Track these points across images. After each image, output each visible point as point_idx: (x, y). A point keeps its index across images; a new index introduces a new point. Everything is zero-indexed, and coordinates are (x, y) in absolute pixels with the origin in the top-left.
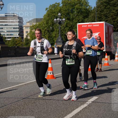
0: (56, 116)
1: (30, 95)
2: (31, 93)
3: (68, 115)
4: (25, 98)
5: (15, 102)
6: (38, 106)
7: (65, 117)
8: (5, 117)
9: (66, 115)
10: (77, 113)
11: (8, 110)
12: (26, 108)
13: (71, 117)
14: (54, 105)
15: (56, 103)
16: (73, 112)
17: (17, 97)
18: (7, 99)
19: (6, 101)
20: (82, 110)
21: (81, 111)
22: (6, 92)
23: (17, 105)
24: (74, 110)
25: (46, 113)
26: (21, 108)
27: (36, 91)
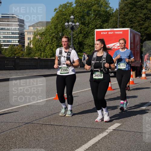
0: (68, 147)
1: (34, 120)
2: (36, 117)
3: (83, 146)
4: (27, 123)
5: (15, 128)
6: (45, 134)
7: (80, 148)
8: (3, 146)
9: (80, 146)
10: (94, 143)
11: (7, 137)
12: (30, 135)
13: (87, 148)
14: (65, 133)
15: (68, 130)
16: (89, 142)
17: (18, 122)
18: (5, 123)
19: (4, 127)
20: (101, 139)
21: (99, 141)
22: (3, 115)
23: (19, 132)
24: (90, 140)
25: (55, 142)
26: (23, 135)
27: (42, 114)
